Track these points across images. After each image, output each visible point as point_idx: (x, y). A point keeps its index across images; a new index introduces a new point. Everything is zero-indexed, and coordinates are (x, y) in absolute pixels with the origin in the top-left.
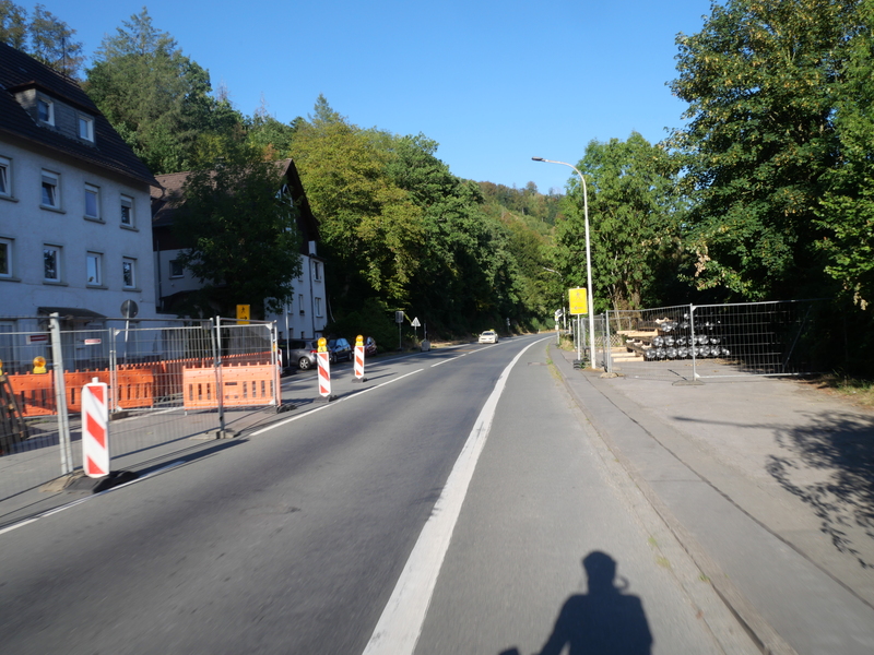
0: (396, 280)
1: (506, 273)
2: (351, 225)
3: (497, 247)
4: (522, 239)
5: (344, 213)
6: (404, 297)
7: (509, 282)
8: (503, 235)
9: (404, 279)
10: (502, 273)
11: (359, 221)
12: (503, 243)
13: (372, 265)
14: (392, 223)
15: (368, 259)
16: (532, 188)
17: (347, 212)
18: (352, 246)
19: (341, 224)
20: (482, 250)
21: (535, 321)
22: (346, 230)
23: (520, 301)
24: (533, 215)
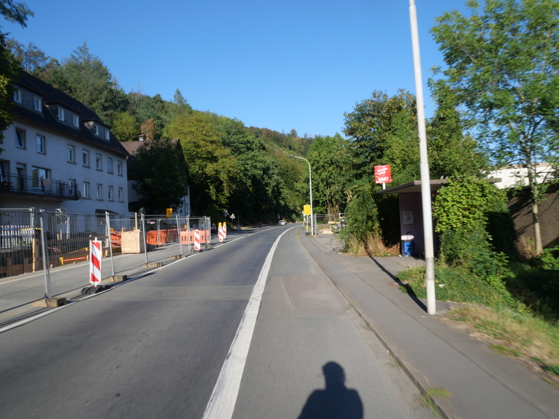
0: (223, 195)
1: (278, 188)
2: (202, 168)
3: (273, 174)
4: (287, 167)
5: (199, 162)
6: (227, 204)
7: (280, 193)
8: (276, 166)
9: (228, 195)
10: (275, 188)
11: (206, 165)
12: (276, 171)
13: (211, 187)
14: (223, 168)
15: (209, 184)
16: (294, 133)
17: (201, 160)
18: (202, 177)
19: (197, 167)
20: (265, 176)
21: (294, 216)
22: (199, 169)
23: (285, 204)
24: (294, 150)
